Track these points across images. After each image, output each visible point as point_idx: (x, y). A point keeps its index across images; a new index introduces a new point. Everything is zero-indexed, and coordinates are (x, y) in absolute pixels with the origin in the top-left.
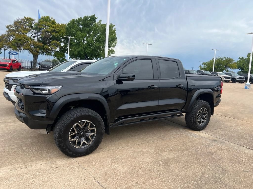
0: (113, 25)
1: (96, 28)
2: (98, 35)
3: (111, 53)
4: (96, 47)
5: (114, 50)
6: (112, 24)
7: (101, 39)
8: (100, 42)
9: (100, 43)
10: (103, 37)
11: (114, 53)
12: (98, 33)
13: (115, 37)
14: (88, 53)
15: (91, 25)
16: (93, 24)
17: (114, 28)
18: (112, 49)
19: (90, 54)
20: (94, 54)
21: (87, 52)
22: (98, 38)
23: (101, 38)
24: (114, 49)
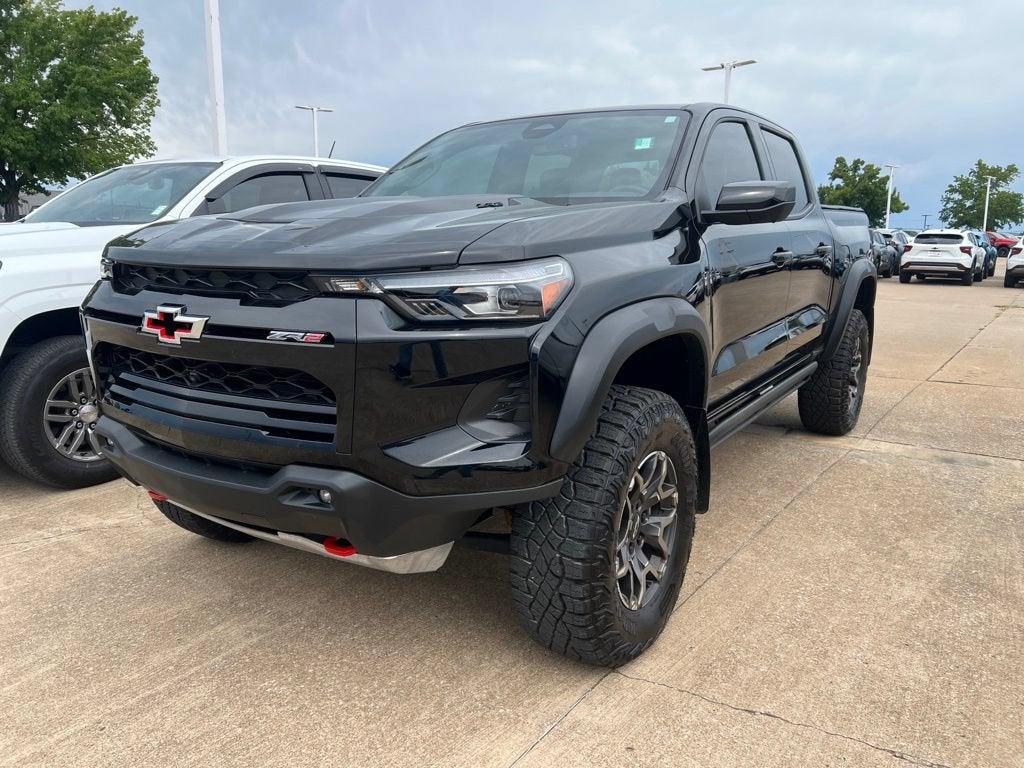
0: (127, 16)
1: (44, 27)
2: (56, 62)
3: (135, 152)
4: (60, 123)
5: (147, 138)
6: (125, 12)
7: (78, 83)
8: (74, 96)
9: (76, 103)
10: (85, 72)
11: (151, 152)
12: (56, 55)
13: (150, 75)
14: (14, 151)
15: (8, 10)
16: (17, 8)
17: (133, 31)
18: (139, 132)
19: (23, 158)
20: (45, 158)
21: (8, 147)
22: (61, 78)
23: (77, 76)
24: (147, 133)
